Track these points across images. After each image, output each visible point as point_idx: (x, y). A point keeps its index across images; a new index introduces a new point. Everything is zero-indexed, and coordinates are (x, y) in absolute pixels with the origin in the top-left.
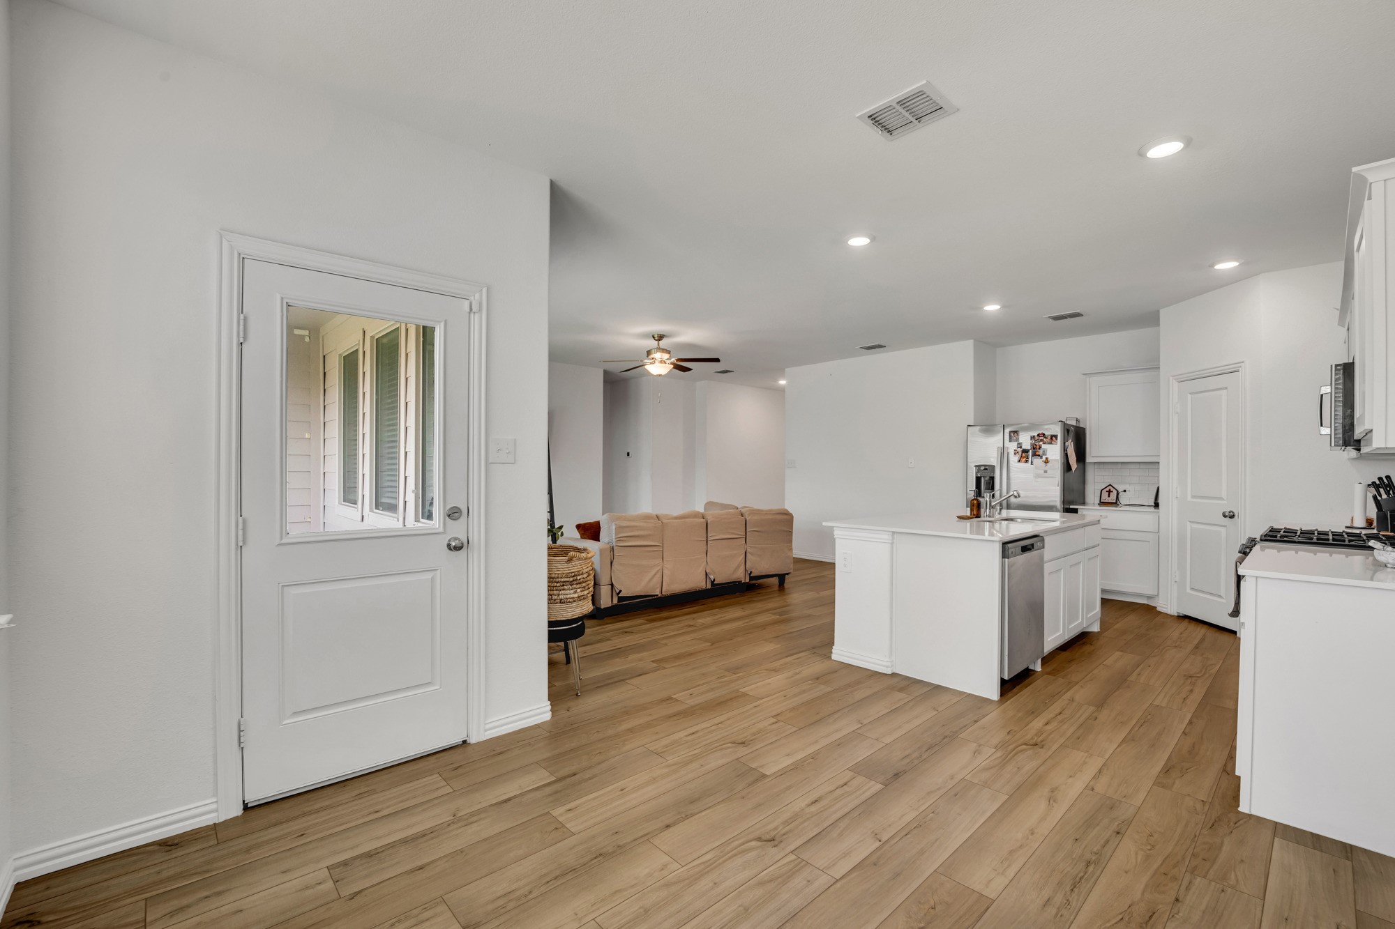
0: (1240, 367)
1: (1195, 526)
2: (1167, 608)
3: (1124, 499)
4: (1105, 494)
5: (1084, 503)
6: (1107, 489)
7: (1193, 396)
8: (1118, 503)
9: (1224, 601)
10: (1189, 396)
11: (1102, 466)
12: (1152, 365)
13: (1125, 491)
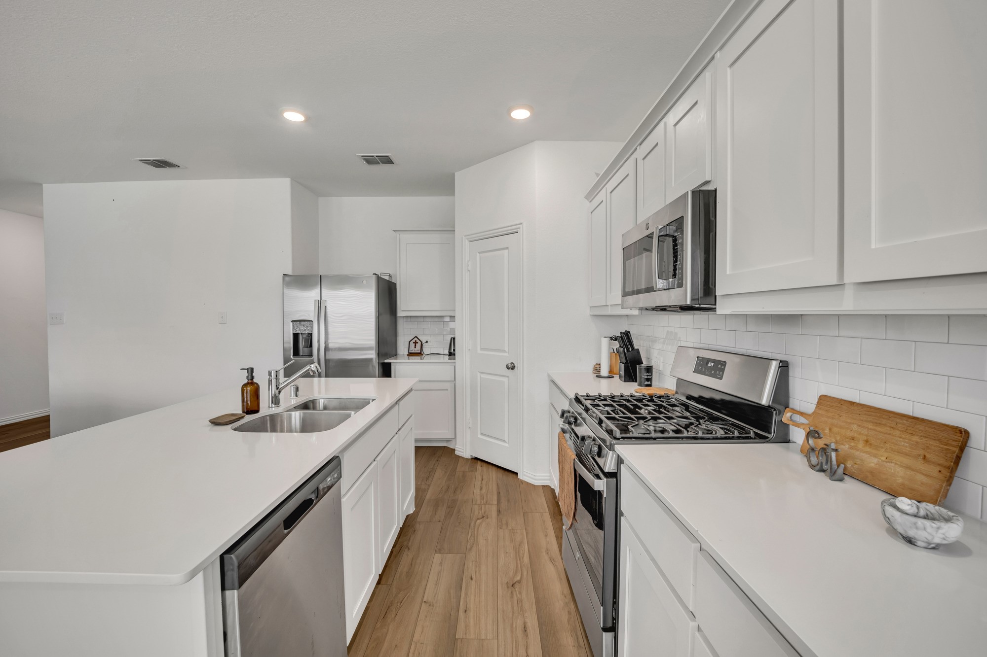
0: (519, 228)
1: (484, 376)
2: (463, 452)
3: (426, 350)
4: (412, 345)
5: (395, 355)
6: (414, 341)
7: (481, 255)
8: (422, 353)
9: (507, 445)
10: (478, 255)
11: (409, 320)
12: (448, 229)
13: (427, 342)
